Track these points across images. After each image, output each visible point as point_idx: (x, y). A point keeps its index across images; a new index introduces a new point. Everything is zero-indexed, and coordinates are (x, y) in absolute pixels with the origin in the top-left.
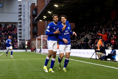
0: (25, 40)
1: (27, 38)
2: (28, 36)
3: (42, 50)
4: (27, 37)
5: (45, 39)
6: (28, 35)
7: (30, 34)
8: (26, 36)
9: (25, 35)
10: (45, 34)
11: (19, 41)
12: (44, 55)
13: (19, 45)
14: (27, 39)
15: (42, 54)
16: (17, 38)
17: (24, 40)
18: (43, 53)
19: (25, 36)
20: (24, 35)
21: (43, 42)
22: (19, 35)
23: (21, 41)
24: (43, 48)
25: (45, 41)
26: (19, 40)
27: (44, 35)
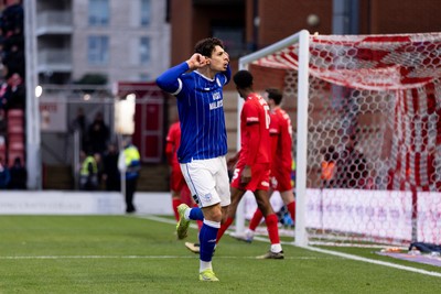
0: (114, 88)
1: (134, 60)
2: (145, 41)
3: (306, 197)
4: (136, 49)
5: (337, 77)
6: (145, 23)
7: (168, 19)
8: (113, 42)
9: (105, 22)
10: (338, 21)
11: (36, 92)
12: (322, 261)
13: (43, 134)
14: (135, 78)
15: (301, 240)
16: (17, 65)
17: (95, 82)
18: (314, 232)
19: (105, 39)
20: (96, 31)
21: (315, 110)
22: (43, 30)
23: (61, 99)
24: (316, 179)
25: (336, 102)
26: (42, 78)
27: (324, 27)
